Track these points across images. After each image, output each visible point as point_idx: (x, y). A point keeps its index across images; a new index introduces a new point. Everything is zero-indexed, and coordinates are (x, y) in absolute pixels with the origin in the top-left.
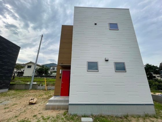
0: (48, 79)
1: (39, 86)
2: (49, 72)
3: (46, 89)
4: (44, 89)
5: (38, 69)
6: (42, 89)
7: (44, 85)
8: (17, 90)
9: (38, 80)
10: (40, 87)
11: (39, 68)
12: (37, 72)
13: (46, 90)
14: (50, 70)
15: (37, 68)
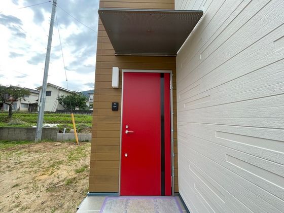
0: (84, 117)
1: (60, 132)
2: (88, 104)
3: (78, 141)
4: (72, 138)
5: (64, 98)
6: (67, 139)
7: (72, 130)
8: (6, 142)
9: (62, 118)
10: (64, 135)
11: (66, 95)
12: (63, 103)
13: (76, 142)
14: (89, 101)
15: (62, 97)
